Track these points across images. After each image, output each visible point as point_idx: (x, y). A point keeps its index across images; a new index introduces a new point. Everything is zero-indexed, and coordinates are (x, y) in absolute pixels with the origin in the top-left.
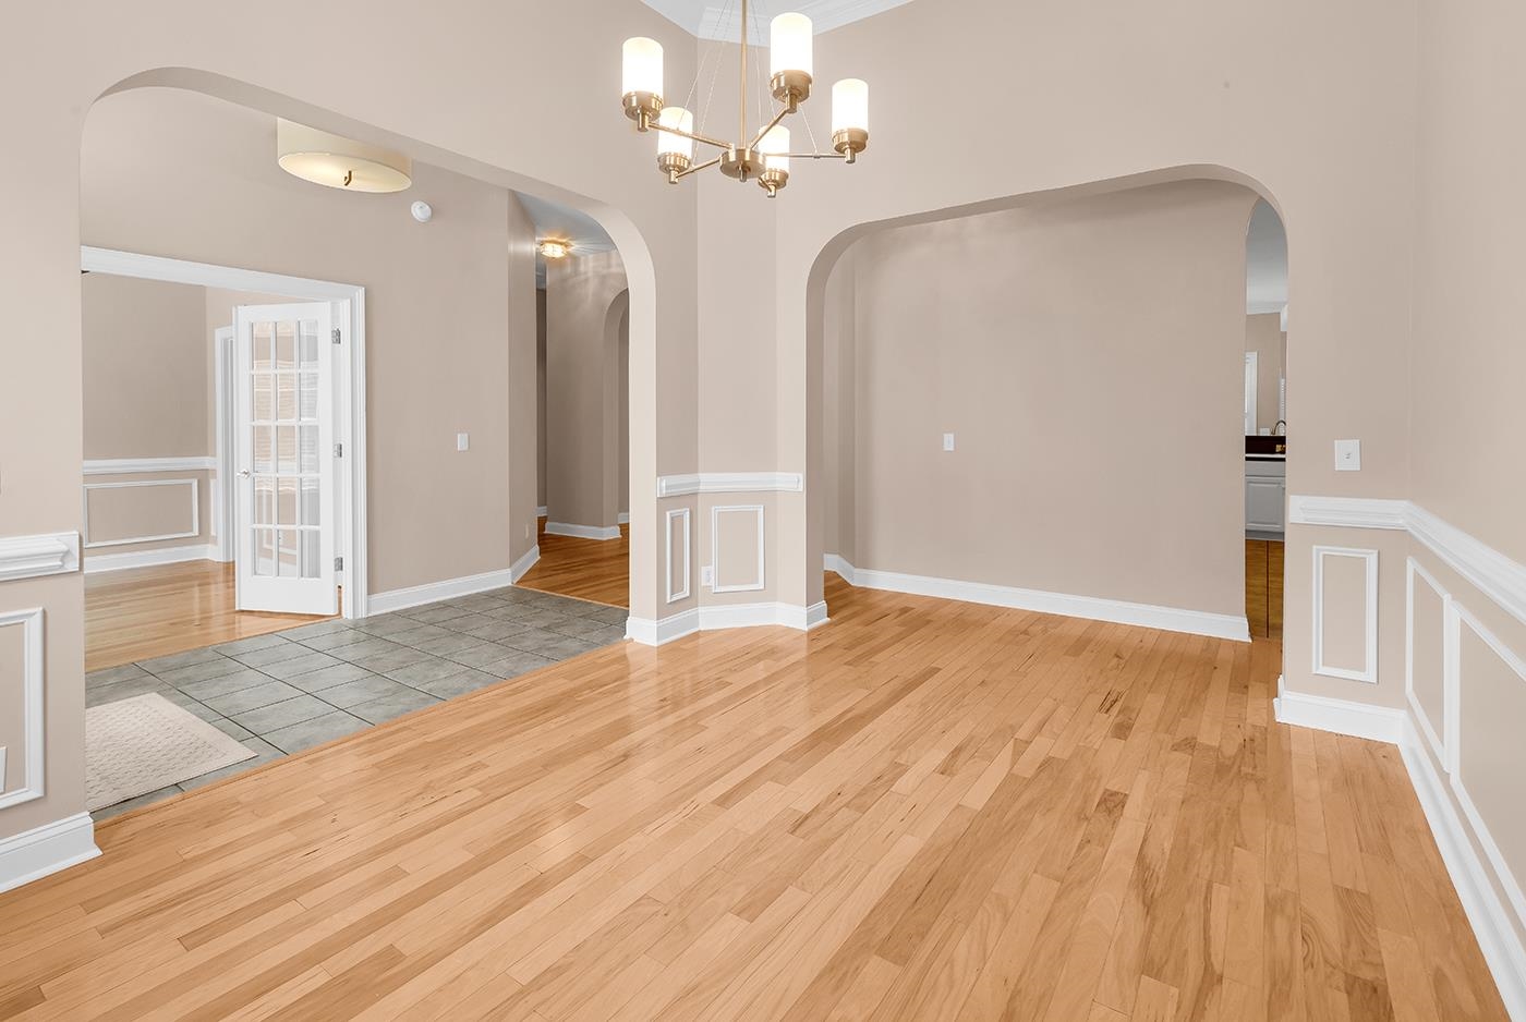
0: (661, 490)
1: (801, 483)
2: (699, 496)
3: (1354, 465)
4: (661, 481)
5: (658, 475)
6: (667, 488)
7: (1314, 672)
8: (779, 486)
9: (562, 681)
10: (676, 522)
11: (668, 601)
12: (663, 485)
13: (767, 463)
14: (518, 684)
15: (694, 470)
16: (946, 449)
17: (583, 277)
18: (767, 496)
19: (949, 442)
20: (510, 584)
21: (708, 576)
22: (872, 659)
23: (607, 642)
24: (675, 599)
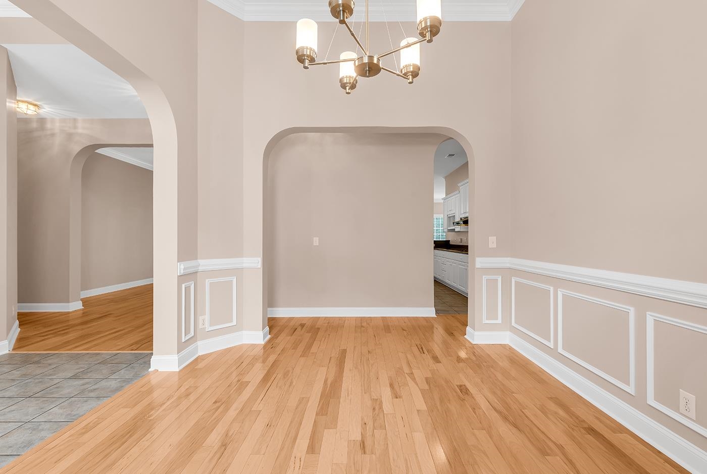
0: (180, 270)
1: (260, 263)
2: (198, 274)
3: (495, 246)
4: (180, 265)
5: (178, 262)
6: (185, 269)
7: (484, 323)
8: (245, 265)
9: (126, 410)
10: (187, 289)
11: (183, 341)
12: (181, 268)
13: (238, 253)
14: (85, 423)
15: (196, 259)
16: (315, 245)
17: (49, 132)
18: (238, 272)
19: (316, 241)
20: (7, 352)
21: (205, 322)
22: (311, 351)
23: (136, 376)
24: (187, 338)
